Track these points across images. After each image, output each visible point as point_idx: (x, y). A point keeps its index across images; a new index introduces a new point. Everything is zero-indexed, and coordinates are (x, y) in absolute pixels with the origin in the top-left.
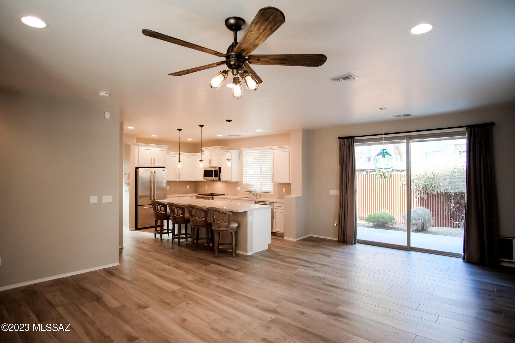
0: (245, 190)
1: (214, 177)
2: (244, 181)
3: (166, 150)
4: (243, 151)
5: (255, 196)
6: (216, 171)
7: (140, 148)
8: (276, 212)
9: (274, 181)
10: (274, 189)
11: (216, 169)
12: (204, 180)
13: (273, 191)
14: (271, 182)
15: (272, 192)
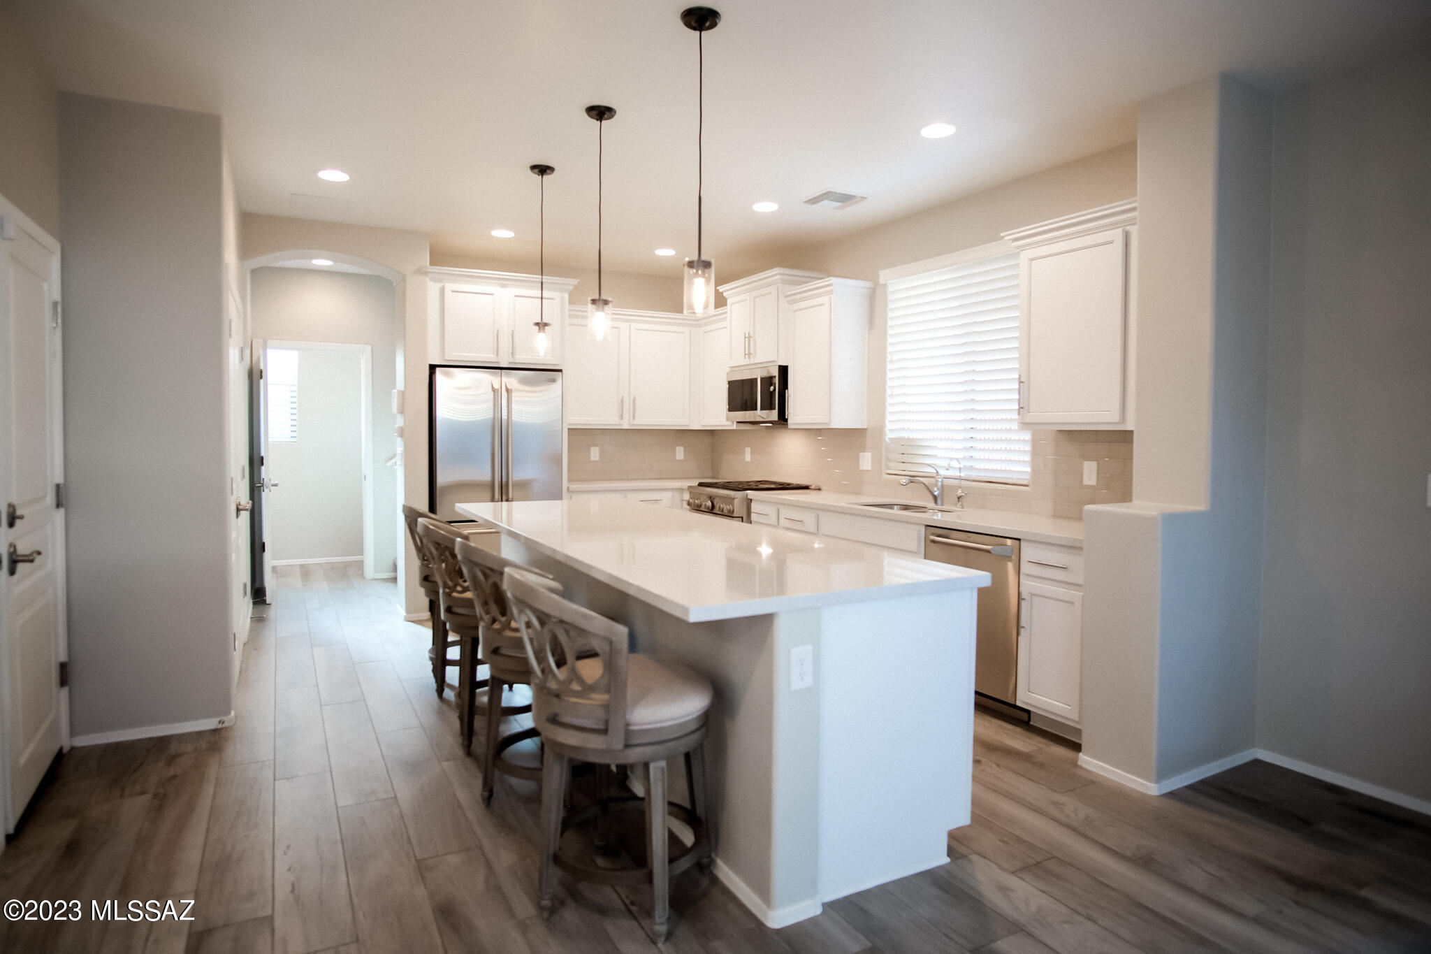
0: (896, 467)
1: (762, 409)
2: (889, 426)
3: (566, 296)
4: (885, 285)
5: (935, 498)
6: (768, 381)
7: (449, 286)
8: (1032, 595)
9: (1031, 418)
10: (1033, 463)
11: (769, 372)
12: (730, 423)
13: (1028, 477)
14: (1015, 426)
15: (1026, 483)
